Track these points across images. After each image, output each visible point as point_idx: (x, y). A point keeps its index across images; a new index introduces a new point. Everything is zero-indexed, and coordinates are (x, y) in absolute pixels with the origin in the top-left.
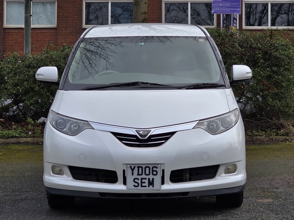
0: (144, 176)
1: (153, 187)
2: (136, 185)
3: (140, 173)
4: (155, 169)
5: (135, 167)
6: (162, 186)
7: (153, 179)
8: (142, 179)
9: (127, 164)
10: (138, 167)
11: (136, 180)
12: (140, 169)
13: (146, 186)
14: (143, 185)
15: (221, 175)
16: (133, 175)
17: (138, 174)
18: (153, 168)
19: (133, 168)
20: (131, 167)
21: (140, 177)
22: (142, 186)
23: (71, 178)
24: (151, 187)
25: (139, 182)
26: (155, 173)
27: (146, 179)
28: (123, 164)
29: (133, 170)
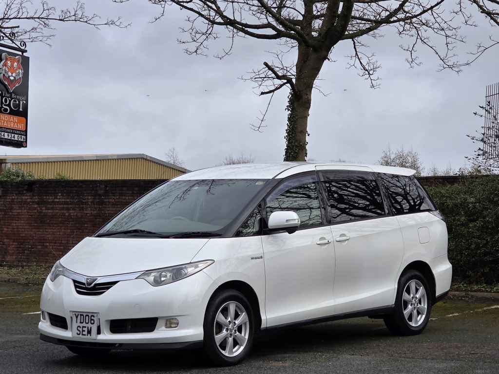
0: (84, 324)
1: (91, 335)
2: (79, 333)
3: (82, 321)
4: (92, 318)
5: (78, 315)
6: (98, 335)
7: (91, 328)
8: (83, 327)
9: (73, 312)
10: (81, 315)
11: (79, 328)
12: (82, 317)
13: (85, 335)
14: (84, 333)
15: (159, 329)
16: (77, 322)
17: (81, 323)
18: (92, 316)
19: (77, 315)
20: (75, 314)
21: (81, 325)
22: (83, 335)
23: (49, 323)
24: (89, 335)
25: (81, 329)
26: (92, 322)
27: (85, 327)
28: (70, 311)
29: (77, 317)
